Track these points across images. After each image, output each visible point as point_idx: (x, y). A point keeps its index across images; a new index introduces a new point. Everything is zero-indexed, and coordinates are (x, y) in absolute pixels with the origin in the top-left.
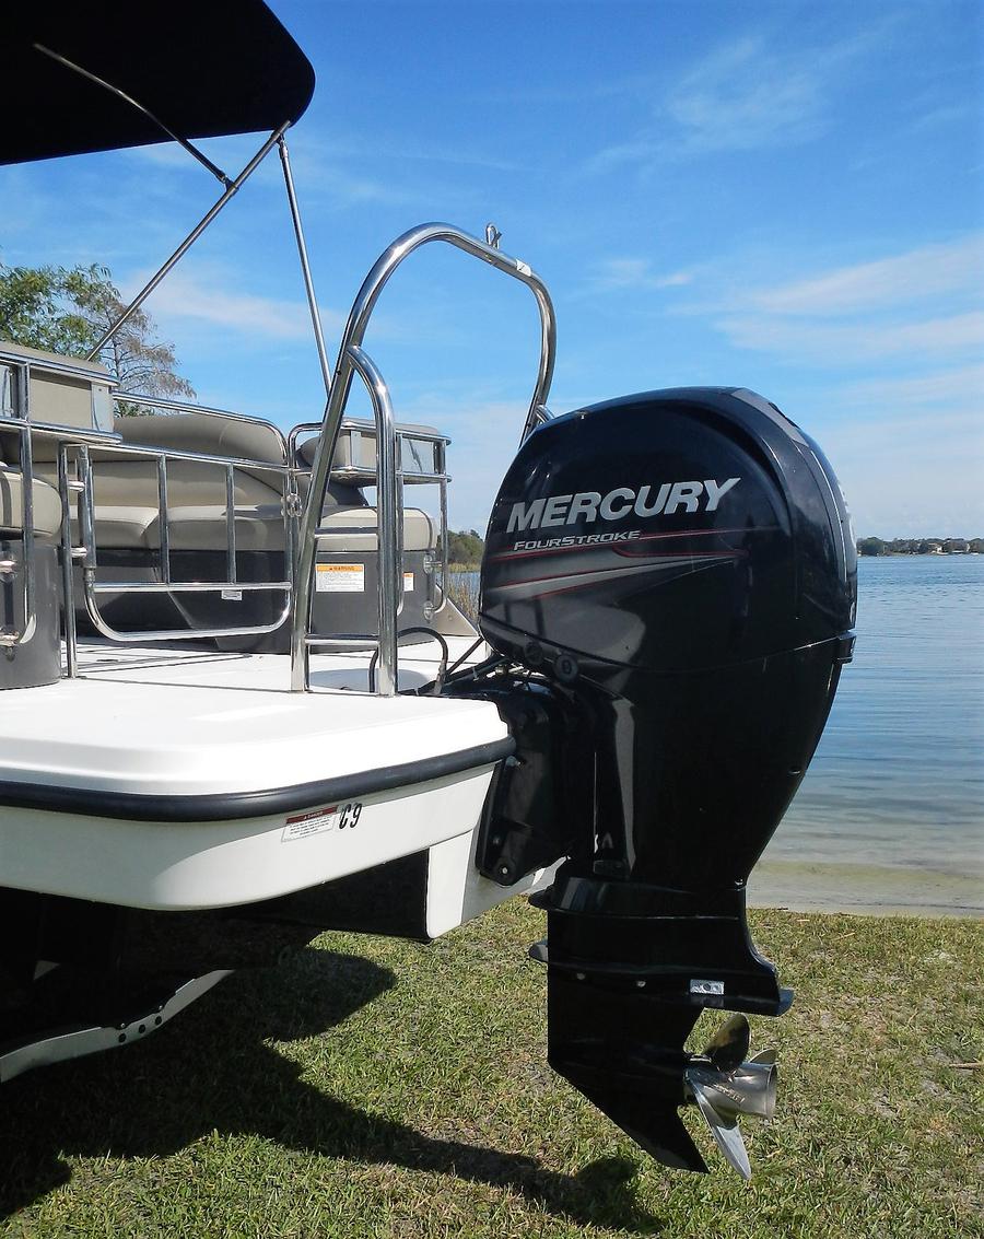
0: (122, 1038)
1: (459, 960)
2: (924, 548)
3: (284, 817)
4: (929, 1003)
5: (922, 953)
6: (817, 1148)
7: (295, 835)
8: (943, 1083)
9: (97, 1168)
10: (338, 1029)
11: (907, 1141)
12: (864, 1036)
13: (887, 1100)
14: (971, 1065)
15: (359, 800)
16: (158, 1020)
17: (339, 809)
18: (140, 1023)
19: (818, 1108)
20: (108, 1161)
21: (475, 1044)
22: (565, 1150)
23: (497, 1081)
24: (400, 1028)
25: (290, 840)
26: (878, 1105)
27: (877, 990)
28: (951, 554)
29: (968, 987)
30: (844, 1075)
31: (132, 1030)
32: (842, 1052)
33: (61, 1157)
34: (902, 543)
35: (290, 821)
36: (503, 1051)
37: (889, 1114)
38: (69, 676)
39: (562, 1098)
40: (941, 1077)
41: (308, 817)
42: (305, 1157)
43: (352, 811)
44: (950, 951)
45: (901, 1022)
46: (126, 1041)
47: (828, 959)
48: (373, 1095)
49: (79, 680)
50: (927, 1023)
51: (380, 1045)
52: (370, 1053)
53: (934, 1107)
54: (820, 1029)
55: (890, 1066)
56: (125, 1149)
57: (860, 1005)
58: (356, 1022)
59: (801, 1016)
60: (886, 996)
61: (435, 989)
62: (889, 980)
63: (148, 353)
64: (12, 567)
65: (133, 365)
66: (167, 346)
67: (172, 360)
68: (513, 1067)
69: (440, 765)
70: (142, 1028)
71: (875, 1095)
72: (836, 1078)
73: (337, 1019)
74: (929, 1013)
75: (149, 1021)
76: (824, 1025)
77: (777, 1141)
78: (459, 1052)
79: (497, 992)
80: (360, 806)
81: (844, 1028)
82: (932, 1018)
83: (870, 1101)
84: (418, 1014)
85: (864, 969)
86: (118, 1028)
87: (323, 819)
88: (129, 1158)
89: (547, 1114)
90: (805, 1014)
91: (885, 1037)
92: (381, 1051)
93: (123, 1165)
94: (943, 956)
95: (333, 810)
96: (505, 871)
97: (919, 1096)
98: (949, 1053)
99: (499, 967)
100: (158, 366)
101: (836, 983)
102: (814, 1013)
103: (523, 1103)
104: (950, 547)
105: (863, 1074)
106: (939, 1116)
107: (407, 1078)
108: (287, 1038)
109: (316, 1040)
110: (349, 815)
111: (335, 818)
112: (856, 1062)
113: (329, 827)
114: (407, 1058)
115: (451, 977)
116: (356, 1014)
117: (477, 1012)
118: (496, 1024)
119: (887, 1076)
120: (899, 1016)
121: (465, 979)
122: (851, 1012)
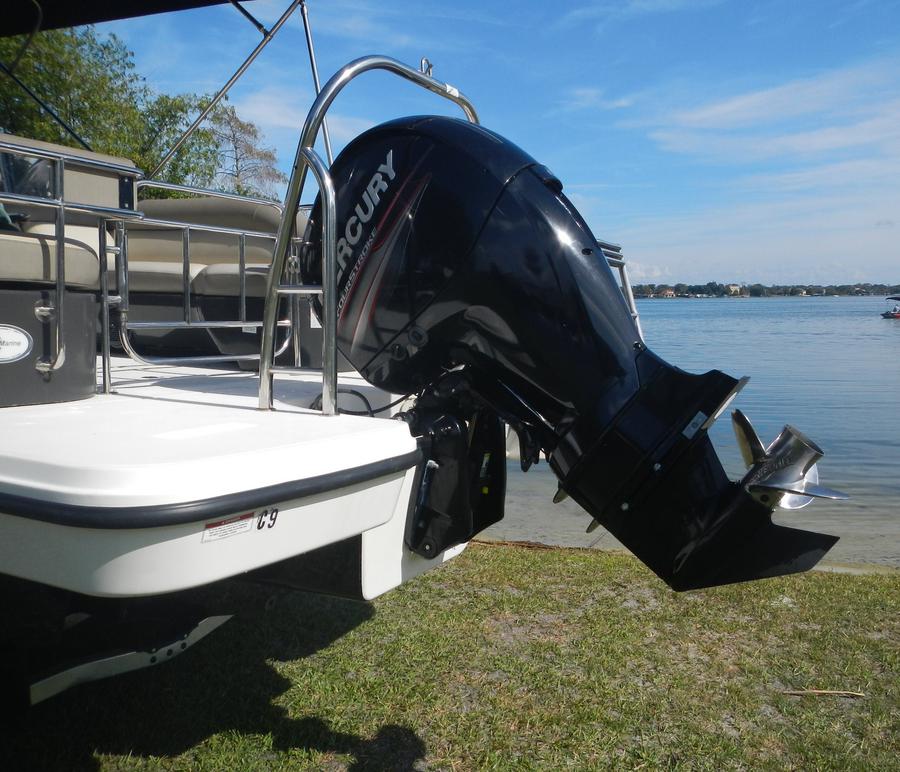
0: (153, 660)
1: (425, 597)
2: (793, 291)
3: (202, 524)
4: (772, 639)
5: (770, 597)
6: (674, 762)
7: (213, 538)
8: (777, 707)
9: (121, 764)
10: (324, 652)
11: (744, 757)
12: (721, 665)
13: (732, 720)
14: (800, 692)
15: (274, 506)
16: (184, 645)
17: (256, 514)
18: (169, 648)
19: (679, 727)
20: (129, 759)
21: (424, 667)
22: (479, 759)
23: (436, 698)
24: (370, 652)
25: (209, 541)
26: (725, 725)
27: (734, 627)
28: (812, 295)
29: (803, 626)
30: (702, 699)
31: (162, 653)
32: (702, 678)
33: (95, 754)
34: (778, 288)
35: (209, 526)
36: (444, 673)
37: (734, 733)
38: (104, 392)
39: (483, 713)
40: (776, 702)
41: (226, 522)
42: (280, 760)
43: (269, 516)
44: (791, 597)
45: (749, 655)
46: (157, 662)
47: (700, 601)
48: (340, 708)
49: (111, 396)
50: (769, 656)
51: (353, 665)
52: (345, 672)
53: (769, 728)
54: (687, 659)
55: (738, 692)
56: (143, 751)
57: (720, 639)
58: (339, 646)
59: (674, 648)
60: (741, 632)
61: (402, 620)
62: (744, 620)
63: (258, 154)
64: (50, 311)
65: (247, 162)
66: (271, 150)
67: (274, 159)
68: (450, 688)
69: (349, 476)
70: (170, 652)
71: (724, 716)
72: (695, 701)
73: (324, 645)
74: (772, 647)
75: (176, 646)
76: (691, 655)
77: (644, 755)
78: (412, 674)
79: (448, 624)
80: (277, 511)
81: (705, 658)
82: (772, 651)
83: (719, 722)
84: (386, 641)
85: (725, 610)
86: (150, 652)
87: (241, 523)
88: (146, 757)
89: (470, 728)
90: (678, 647)
91: (736, 667)
92: (353, 671)
93: (140, 762)
94: (786, 600)
95: (251, 516)
96: (427, 547)
97: (758, 718)
98: (784, 681)
99: (453, 603)
100: (265, 163)
101: (703, 621)
102: (684, 646)
103: (452, 718)
104: (813, 291)
105: (717, 698)
106: (772, 735)
107: (369, 695)
108: (284, 659)
109: (307, 661)
110: (267, 519)
111: (254, 521)
112: (712, 687)
113: (248, 528)
114: (370, 676)
115: (415, 611)
116: (341, 640)
117: (429, 640)
118: (443, 651)
119: (735, 699)
120: (748, 649)
121: (425, 613)
122: (711, 646)
